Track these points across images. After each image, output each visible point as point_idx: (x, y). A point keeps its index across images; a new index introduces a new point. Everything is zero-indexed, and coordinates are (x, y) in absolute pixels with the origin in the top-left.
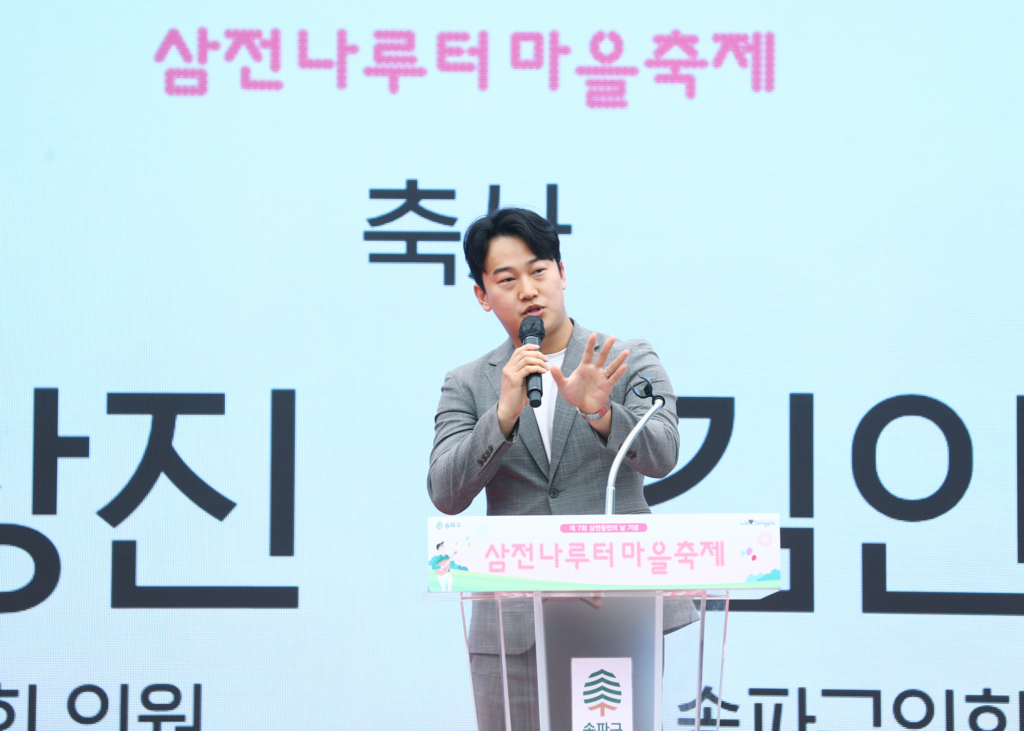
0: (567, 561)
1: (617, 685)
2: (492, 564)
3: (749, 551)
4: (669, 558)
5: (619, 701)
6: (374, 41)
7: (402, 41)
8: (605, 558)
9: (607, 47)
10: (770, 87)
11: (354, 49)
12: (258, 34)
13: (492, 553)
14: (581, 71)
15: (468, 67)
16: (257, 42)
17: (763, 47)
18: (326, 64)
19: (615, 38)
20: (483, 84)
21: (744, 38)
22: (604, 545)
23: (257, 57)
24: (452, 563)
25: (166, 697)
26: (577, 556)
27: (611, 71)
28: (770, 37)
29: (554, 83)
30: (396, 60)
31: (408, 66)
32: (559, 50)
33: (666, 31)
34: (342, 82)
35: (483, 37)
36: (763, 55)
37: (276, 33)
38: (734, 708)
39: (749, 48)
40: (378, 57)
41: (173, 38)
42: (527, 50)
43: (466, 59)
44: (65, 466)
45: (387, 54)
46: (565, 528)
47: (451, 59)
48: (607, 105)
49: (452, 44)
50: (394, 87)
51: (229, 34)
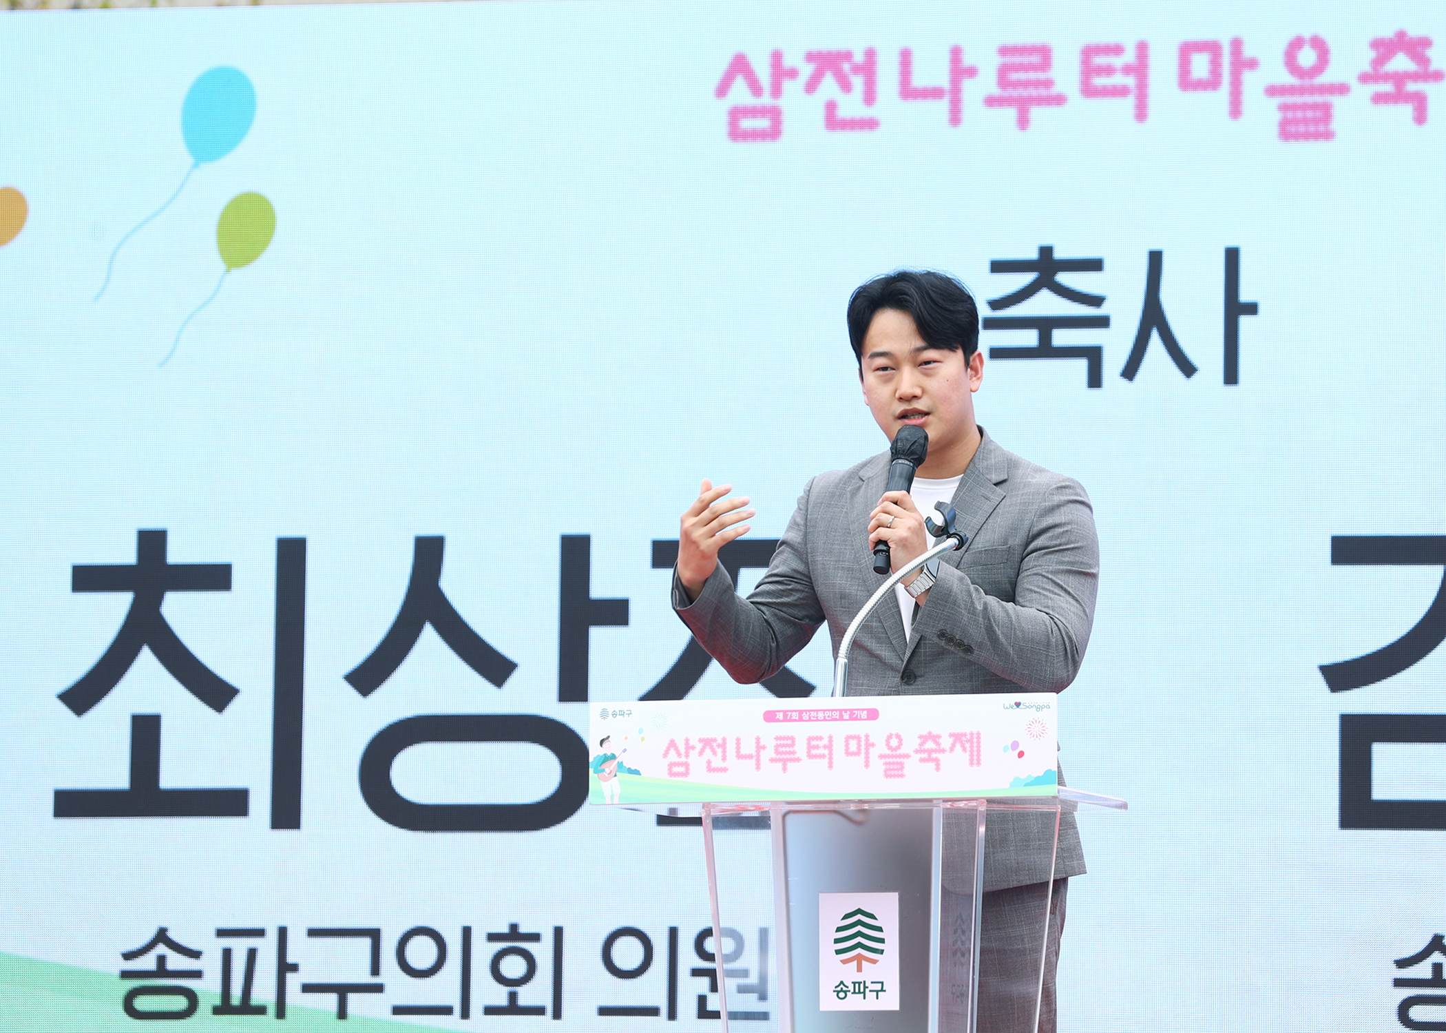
6: (997, 60)
7: (1035, 59)
9: (1307, 57)
11: (972, 72)
12: (847, 56)
14: (1272, 91)
15: (1120, 92)
16: (846, 67)
18: (935, 93)
19: (1319, 45)
20: (1141, 113)
23: (846, 86)
24: (620, 764)
27: (1313, 90)
29: (1236, 110)
30: (1026, 84)
31: (1043, 92)
32: (1242, 64)
33: (1388, 33)
34: (955, 117)
35: (1142, 48)
37: (870, 54)
40: (1003, 82)
41: (739, 66)
42: (1200, 66)
43: (1118, 79)
44: (599, 637)
45: (1014, 76)
47: (1099, 81)
48: (1307, 136)
49: (1100, 60)
50: (1023, 122)
51: (810, 57)
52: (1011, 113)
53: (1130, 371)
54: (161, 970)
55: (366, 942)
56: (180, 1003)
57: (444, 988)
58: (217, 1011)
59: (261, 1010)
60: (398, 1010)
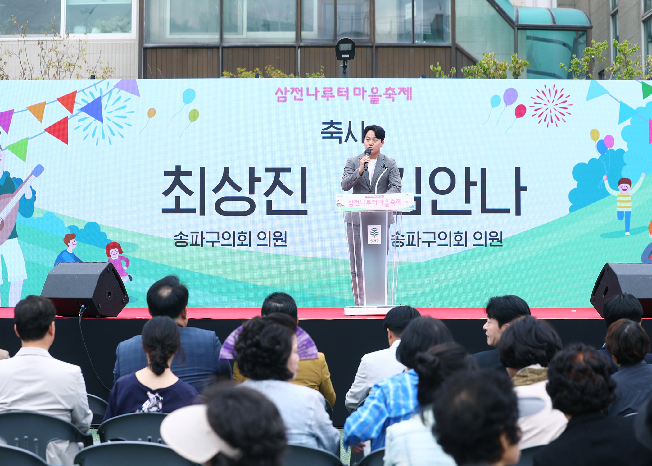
0: (367, 204)
1: (378, 231)
2: (350, 205)
3: (407, 201)
4: (389, 203)
5: (378, 235)
6: (323, 90)
7: (330, 90)
8: (375, 203)
9: (375, 91)
10: (411, 99)
11: (319, 92)
12: (298, 88)
13: (350, 202)
14: (369, 96)
15: (344, 95)
16: (298, 90)
17: (409, 91)
18: (313, 95)
19: (376, 88)
20: (347, 99)
21: (405, 88)
22: (375, 200)
23: (298, 93)
24: (341, 204)
25: (279, 234)
26: (369, 203)
27: (376, 96)
28: (411, 88)
29: (363, 99)
30: (328, 94)
31: (331, 95)
32: (364, 91)
33: (388, 87)
34: (316, 99)
35: (347, 88)
36: (409, 92)
37: (302, 88)
38: (403, 236)
39: (406, 91)
40: (324, 93)
41: (279, 90)
42: (357, 92)
43: (344, 93)
44: (256, 184)
45: (326, 92)
46: (366, 197)
47: (340, 94)
48: (375, 103)
49: (340, 90)
50: (328, 100)
51: (291, 88)
52: (326, 98)
53: (346, 141)
54: (181, 238)
55: (217, 234)
56: (185, 244)
57: (230, 242)
58: (191, 245)
59: (199, 245)
60: (222, 245)
